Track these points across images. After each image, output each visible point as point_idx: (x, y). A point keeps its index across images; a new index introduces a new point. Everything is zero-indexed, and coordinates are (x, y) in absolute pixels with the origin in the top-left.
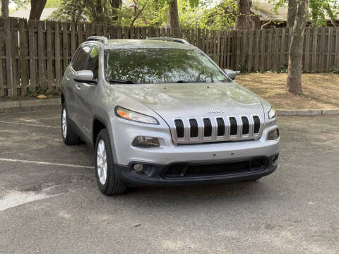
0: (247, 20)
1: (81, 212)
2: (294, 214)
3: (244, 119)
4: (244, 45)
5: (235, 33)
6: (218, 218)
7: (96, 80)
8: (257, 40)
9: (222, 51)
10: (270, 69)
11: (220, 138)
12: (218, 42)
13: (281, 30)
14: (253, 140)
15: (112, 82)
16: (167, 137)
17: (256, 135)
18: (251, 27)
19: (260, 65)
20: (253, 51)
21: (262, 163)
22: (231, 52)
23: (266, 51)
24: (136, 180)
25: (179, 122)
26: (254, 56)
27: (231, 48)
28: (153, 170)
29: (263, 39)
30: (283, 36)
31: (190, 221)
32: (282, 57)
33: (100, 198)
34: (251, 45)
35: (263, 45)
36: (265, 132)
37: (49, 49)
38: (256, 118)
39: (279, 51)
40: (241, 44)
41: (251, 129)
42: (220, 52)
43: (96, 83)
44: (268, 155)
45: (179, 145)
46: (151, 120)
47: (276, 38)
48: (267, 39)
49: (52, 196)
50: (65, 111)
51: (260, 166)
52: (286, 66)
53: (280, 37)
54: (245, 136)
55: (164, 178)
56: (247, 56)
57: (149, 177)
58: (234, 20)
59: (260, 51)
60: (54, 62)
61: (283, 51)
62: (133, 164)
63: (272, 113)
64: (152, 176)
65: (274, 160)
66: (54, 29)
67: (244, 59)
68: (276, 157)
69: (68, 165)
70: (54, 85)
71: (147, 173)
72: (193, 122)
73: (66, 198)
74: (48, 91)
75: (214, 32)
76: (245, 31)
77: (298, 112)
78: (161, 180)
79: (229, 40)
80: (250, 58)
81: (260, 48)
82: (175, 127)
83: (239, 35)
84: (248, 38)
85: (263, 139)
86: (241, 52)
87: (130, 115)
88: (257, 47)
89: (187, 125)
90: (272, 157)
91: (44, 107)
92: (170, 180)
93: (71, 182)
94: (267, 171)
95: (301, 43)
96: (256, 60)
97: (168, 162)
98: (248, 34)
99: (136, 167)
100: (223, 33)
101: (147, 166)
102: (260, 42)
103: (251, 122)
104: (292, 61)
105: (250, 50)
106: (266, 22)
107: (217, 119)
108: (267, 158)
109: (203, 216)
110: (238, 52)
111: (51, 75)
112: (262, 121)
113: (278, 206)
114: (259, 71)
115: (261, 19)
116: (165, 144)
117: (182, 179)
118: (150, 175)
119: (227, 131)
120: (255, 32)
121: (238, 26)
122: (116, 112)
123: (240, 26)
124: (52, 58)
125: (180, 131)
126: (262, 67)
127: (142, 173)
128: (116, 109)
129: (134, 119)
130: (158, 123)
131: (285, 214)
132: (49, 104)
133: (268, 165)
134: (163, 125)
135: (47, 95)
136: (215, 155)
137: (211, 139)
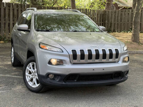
0: (111, 5)
1: (18, 100)
2: (134, 102)
3: (110, 50)
4: (110, 18)
5: (105, 11)
6: (93, 104)
7: (30, 30)
8: (117, 16)
9: (98, 21)
10: (123, 31)
11: (97, 61)
12: (96, 16)
13: (129, 11)
14: (115, 62)
15: (38, 30)
16: (67, 59)
17: (117, 60)
18: (114, 9)
19: (118, 29)
20: (114, 21)
21: (120, 75)
22: (103, 21)
23: (121, 21)
24: (50, 83)
25: (74, 51)
26: (115, 24)
27: (103, 19)
28: (59, 78)
29: (119, 15)
30: (130, 13)
31: (77, 105)
32: (130, 24)
33: (29, 93)
34: (113, 18)
35: (119, 18)
36: (122, 58)
37: (7, 17)
38: (117, 50)
39: (128, 21)
40: (108, 17)
41: (114, 56)
42: (97, 21)
43: (29, 31)
44: (123, 71)
45: (74, 64)
46: (59, 50)
47: (126, 15)
48: (121, 15)
49: (2, 92)
50: (13, 48)
51: (118, 77)
52: (131, 29)
53: (129, 14)
54: (111, 60)
55: (65, 82)
56: (111, 24)
57: (57, 82)
58: (105, 6)
59: (118, 21)
60: (9, 24)
61: (130, 21)
62: (48, 74)
63: (125, 48)
64: (59, 81)
65: (126, 74)
66: (9, 7)
67: (109, 25)
68: (128, 72)
69: (13, 76)
70: (9, 36)
71: (56, 79)
72: (82, 51)
73: (10, 93)
74: (5, 39)
75: (94, 11)
76: (110, 11)
77: (137, 52)
78: (64, 83)
79: (102, 15)
80: (113, 25)
81: (118, 19)
82: (72, 54)
83: (107, 13)
84: (112, 14)
85: (120, 62)
86: (108, 21)
87: (47, 47)
88: (117, 19)
89: (78, 53)
90: (125, 72)
91: (3, 47)
92: (69, 83)
93: (13, 85)
94: (122, 79)
95: (139, 16)
96: (116, 26)
97: (67, 73)
98: (112, 12)
99: (50, 76)
100: (98, 11)
101: (56, 75)
102: (118, 16)
103: (114, 52)
104: (135, 26)
105: (113, 20)
106: (121, 7)
107: (95, 50)
108: (123, 72)
109: (84, 103)
110: (107, 21)
111: (7, 31)
112: (120, 52)
113: (126, 98)
114: (117, 32)
115: (119, 6)
116: (66, 63)
117: (75, 83)
118: (58, 80)
119: (101, 57)
120: (115, 11)
121: (106, 8)
122: (40, 46)
123: (108, 8)
124: (8, 22)
125: (75, 56)
126: (119, 29)
127: (53, 79)
128: (39, 44)
129: (49, 49)
130: (63, 52)
131: (129, 103)
132: (5, 46)
133: (123, 76)
134: (65, 53)
135: (5, 41)
136: (94, 70)
137: (92, 61)
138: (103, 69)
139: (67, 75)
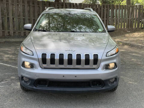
3: (87, 55)
11: (69, 66)
14: (94, 69)
17: (95, 66)
21: (100, 84)
25: (44, 55)
38: (96, 56)
41: (91, 62)
54: (87, 66)
71: (28, 83)
72: (53, 55)
78: (35, 88)
82: (41, 58)
85: (100, 69)
90: (108, 80)
92: (39, 88)
94: (104, 88)
97: (36, 78)
99: (24, 78)
108: (102, 81)
117: (46, 88)
119: (74, 62)
133: (105, 85)
134: (35, 56)
136: (64, 76)
137: (64, 66)
138: (76, 76)
139: (36, 80)
